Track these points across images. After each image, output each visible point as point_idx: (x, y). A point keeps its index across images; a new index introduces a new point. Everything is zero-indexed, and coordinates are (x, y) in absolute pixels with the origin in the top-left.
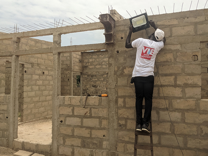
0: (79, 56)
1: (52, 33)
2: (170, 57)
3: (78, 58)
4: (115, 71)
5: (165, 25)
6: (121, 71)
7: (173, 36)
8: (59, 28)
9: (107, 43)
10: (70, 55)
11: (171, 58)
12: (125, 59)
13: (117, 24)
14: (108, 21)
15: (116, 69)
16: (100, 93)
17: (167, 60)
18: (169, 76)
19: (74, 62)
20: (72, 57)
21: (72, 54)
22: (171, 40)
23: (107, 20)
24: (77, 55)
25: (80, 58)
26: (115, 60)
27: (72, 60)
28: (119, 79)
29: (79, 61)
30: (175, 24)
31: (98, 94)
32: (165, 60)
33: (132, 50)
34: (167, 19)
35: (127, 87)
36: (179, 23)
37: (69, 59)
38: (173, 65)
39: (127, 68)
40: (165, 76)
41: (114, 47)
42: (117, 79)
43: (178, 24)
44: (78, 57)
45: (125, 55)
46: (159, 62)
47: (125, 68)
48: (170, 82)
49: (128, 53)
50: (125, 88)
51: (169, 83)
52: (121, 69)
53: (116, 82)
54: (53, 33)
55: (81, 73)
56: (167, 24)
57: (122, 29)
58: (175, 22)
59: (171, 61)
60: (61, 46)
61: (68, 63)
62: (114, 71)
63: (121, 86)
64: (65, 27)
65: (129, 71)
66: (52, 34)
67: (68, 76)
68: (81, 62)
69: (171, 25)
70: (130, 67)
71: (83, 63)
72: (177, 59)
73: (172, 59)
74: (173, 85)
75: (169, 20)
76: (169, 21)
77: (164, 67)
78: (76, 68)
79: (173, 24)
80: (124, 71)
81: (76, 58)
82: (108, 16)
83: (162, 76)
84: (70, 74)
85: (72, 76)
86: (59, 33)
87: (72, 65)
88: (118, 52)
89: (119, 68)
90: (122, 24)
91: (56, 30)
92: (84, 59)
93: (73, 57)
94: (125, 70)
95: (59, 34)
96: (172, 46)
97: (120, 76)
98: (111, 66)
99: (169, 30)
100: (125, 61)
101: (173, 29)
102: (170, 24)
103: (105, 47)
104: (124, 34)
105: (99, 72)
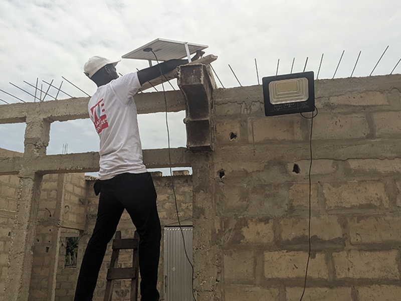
0: (80, 190)
1: (25, 117)
2: (377, 194)
3: (76, 195)
4: (214, 232)
5: (351, 105)
6: (233, 233)
7: (377, 134)
8: (47, 102)
9: (192, 146)
10: (58, 186)
11: (379, 195)
12: (244, 196)
13: (220, 100)
14: (202, 83)
15: (217, 226)
16: (128, 286)
17: (369, 202)
18: (380, 250)
19: (66, 205)
20: (63, 190)
21: (64, 184)
22: (373, 145)
23: (200, 81)
24: (75, 187)
25: (83, 193)
26: (215, 199)
27: (63, 199)
28: (226, 258)
29: (80, 200)
30: (381, 105)
31: (122, 288)
32: (364, 202)
33: (263, 171)
34: (356, 90)
35: (255, 285)
36: (388, 101)
37: (55, 197)
38: (389, 218)
39: (251, 225)
40: (370, 251)
41: (211, 159)
42: (221, 258)
43: (388, 105)
44: (78, 191)
45: (245, 185)
46: (348, 208)
47: (246, 225)
48: (388, 269)
49: (252, 177)
50: (247, 289)
51: (385, 274)
52: (232, 226)
53: (216, 270)
54: (28, 116)
55: (81, 231)
56: (357, 105)
57: (231, 112)
58: (379, 100)
59: (382, 205)
60: (47, 154)
61: (51, 205)
62: (210, 231)
63: (233, 283)
64: (67, 100)
65: (258, 233)
66: (23, 120)
67: (48, 238)
68: (83, 203)
69: (369, 106)
70: (261, 220)
71: (89, 207)
72: (397, 199)
73: (385, 199)
74: (396, 280)
75: (362, 95)
76: (361, 97)
77: (362, 221)
78: (70, 220)
79: (374, 104)
80: (244, 235)
81: (73, 193)
82: (202, 69)
83: (360, 250)
84: (54, 235)
85: (59, 240)
86: (45, 117)
87: (62, 211)
88: (222, 174)
89: (227, 223)
90: (231, 99)
91: (38, 109)
92: (91, 197)
93: (66, 190)
94: (244, 230)
95: (44, 119)
96: (379, 162)
97: (232, 250)
98: (203, 217)
99: (365, 119)
100: (244, 202)
101: (376, 117)
102: (365, 104)
103: (184, 160)
104: (239, 125)
105: (126, 230)
